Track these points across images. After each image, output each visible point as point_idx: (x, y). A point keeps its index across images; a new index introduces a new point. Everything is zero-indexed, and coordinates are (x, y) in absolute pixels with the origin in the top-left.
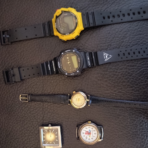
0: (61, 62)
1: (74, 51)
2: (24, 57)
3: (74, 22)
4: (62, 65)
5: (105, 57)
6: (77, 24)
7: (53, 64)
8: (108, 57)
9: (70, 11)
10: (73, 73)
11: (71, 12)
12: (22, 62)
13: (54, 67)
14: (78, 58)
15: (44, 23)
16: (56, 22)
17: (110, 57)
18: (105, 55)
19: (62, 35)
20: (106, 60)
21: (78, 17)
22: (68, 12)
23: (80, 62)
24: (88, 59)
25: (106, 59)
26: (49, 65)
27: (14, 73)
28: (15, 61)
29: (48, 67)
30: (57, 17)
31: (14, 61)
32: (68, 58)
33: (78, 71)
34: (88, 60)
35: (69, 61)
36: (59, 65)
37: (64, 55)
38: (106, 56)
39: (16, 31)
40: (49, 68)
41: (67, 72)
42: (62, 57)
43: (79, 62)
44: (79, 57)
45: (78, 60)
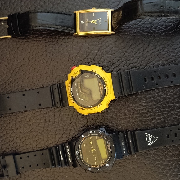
0: (81, 149)
1: (100, 132)
2: (21, 137)
3: (101, 89)
4: (82, 155)
5: (148, 140)
6: (105, 92)
7: (68, 151)
8: (153, 139)
9: (94, 71)
10: (100, 168)
11: (95, 73)
12: (18, 144)
13: (69, 155)
14: (107, 144)
15: (52, 86)
16: (71, 87)
17: (155, 139)
18: (148, 137)
19: (81, 107)
20: (149, 144)
21: (106, 81)
22: (91, 73)
23: (110, 150)
24: (123, 144)
25: (149, 142)
26: (61, 152)
27: (6, 163)
28: (7, 143)
29: (60, 155)
30: (73, 80)
31: (5, 142)
32: (91, 143)
33: (107, 165)
34: (123, 146)
35: (93, 149)
36: (77, 154)
37: (85, 139)
38: (150, 139)
39: (8, 97)
40: (62, 156)
41: (91, 165)
42: (83, 141)
43: (108, 150)
44: (109, 143)
45: (108, 147)
